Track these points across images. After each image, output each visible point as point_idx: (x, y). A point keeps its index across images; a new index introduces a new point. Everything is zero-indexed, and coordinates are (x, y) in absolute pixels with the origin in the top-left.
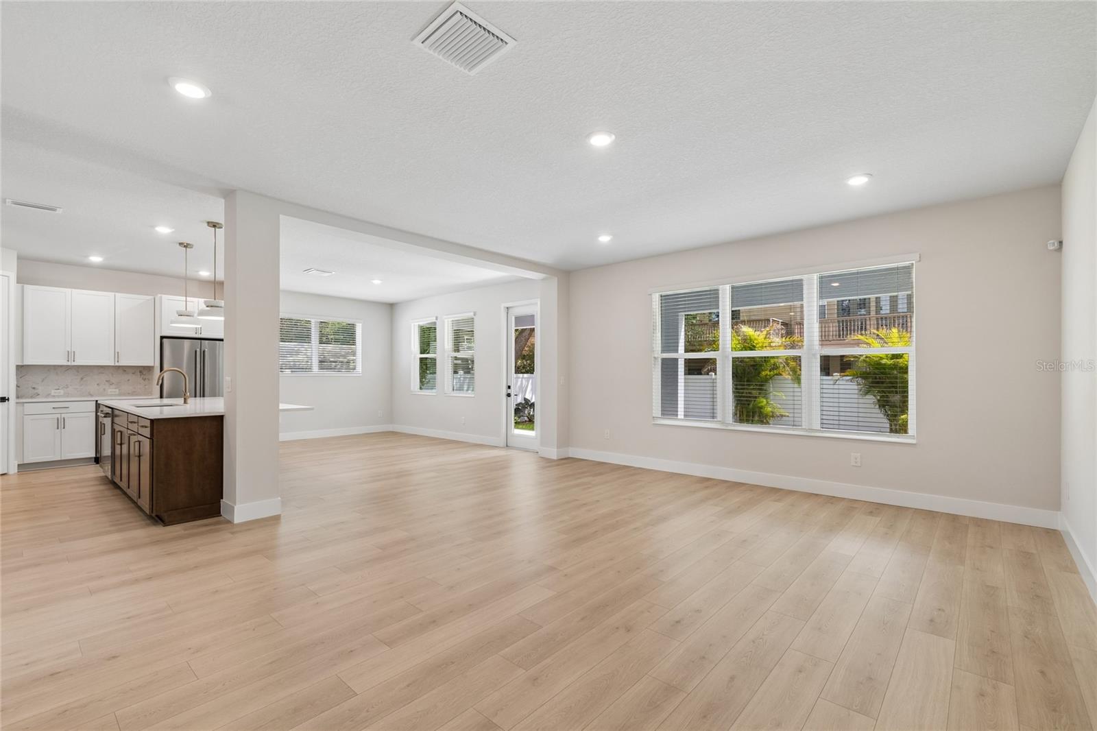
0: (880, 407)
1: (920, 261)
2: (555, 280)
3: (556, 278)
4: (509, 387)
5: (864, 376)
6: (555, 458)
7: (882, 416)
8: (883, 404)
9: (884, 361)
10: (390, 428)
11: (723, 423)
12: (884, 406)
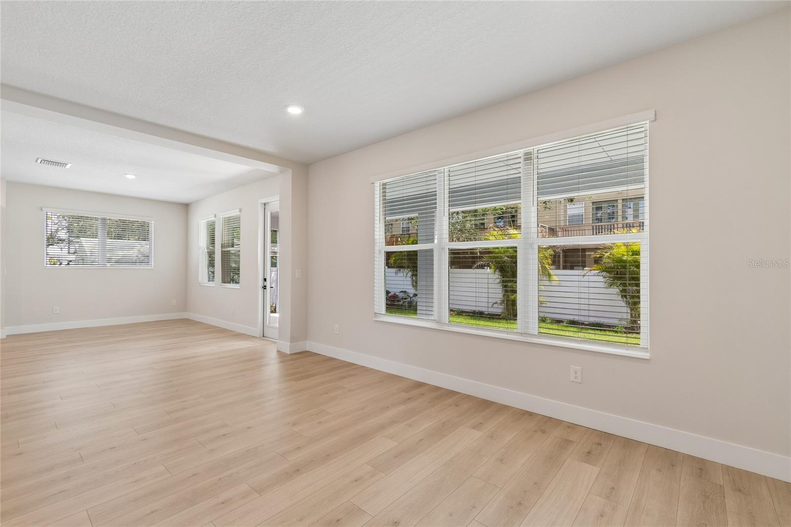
0: (622, 297)
1: (655, 120)
2: (290, 172)
3: (291, 170)
4: (265, 280)
5: (608, 270)
6: (289, 353)
7: (624, 304)
8: (624, 294)
9: (625, 258)
10: (185, 315)
11: (438, 322)
12: (625, 296)
